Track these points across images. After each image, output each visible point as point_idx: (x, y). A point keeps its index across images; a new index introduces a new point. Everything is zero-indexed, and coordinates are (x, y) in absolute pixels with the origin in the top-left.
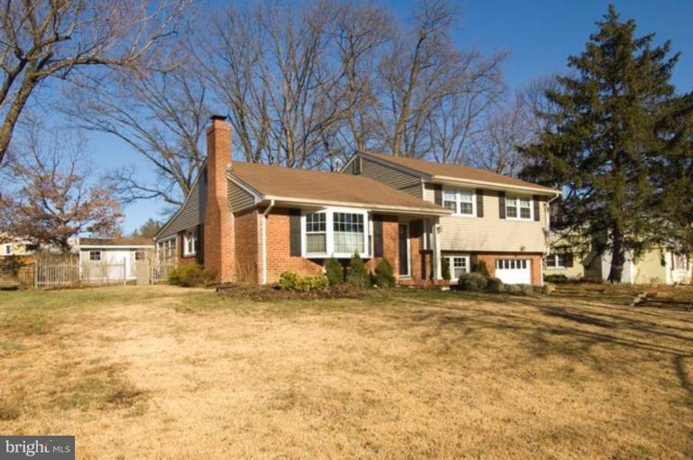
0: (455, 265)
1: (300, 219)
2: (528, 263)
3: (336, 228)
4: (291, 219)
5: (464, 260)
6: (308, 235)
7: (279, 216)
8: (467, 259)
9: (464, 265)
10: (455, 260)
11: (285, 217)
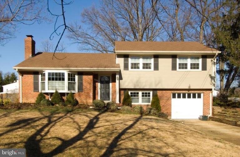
0: (143, 96)
1: (39, 76)
2: (202, 95)
3: (49, 79)
4: (34, 76)
5: (149, 93)
6: (42, 83)
7: (28, 75)
8: (151, 93)
9: (149, 96)
10: (143, 93)
11: (31, 75)
